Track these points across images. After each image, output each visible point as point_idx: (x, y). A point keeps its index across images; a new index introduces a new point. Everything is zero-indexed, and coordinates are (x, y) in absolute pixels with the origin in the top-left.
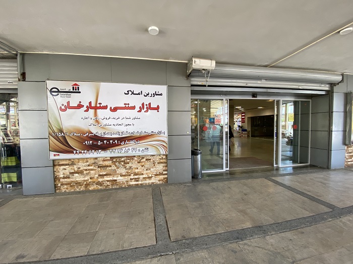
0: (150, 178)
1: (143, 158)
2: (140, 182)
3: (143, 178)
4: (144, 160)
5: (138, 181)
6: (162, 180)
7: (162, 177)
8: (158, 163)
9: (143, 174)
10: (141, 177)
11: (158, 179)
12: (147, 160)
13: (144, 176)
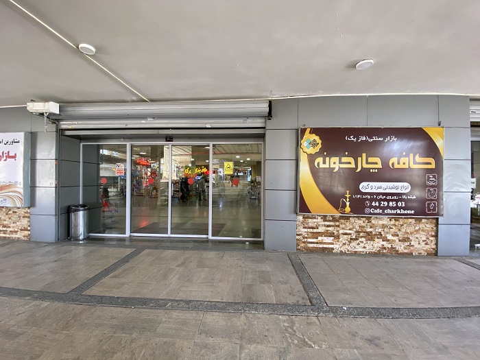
0: (16, 232)
1: (10, 210)
2: (8, 236)
3: (11, 231)
4: (11, 212)
5: (5, 233)
6: (27, 237)
7: (27, 233)
8: (23, 217)
9: (9, 227)
10: (9, 229)
11: (23, 234)
12: (13, 212)
13: (11, 229)
